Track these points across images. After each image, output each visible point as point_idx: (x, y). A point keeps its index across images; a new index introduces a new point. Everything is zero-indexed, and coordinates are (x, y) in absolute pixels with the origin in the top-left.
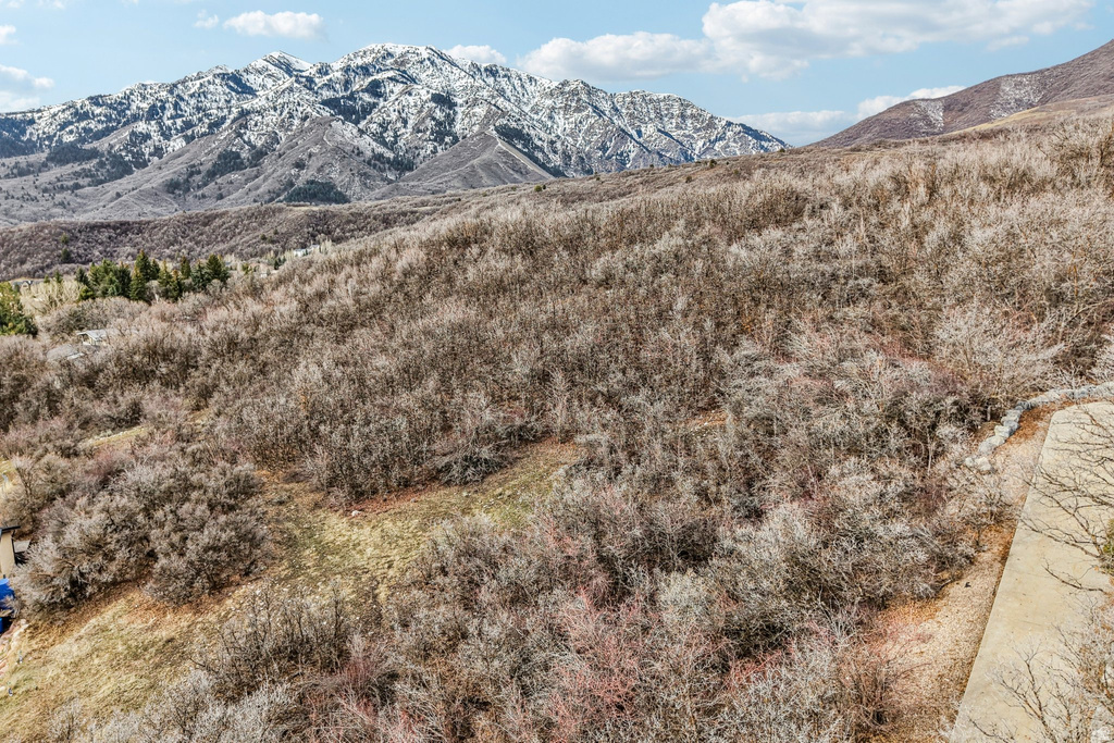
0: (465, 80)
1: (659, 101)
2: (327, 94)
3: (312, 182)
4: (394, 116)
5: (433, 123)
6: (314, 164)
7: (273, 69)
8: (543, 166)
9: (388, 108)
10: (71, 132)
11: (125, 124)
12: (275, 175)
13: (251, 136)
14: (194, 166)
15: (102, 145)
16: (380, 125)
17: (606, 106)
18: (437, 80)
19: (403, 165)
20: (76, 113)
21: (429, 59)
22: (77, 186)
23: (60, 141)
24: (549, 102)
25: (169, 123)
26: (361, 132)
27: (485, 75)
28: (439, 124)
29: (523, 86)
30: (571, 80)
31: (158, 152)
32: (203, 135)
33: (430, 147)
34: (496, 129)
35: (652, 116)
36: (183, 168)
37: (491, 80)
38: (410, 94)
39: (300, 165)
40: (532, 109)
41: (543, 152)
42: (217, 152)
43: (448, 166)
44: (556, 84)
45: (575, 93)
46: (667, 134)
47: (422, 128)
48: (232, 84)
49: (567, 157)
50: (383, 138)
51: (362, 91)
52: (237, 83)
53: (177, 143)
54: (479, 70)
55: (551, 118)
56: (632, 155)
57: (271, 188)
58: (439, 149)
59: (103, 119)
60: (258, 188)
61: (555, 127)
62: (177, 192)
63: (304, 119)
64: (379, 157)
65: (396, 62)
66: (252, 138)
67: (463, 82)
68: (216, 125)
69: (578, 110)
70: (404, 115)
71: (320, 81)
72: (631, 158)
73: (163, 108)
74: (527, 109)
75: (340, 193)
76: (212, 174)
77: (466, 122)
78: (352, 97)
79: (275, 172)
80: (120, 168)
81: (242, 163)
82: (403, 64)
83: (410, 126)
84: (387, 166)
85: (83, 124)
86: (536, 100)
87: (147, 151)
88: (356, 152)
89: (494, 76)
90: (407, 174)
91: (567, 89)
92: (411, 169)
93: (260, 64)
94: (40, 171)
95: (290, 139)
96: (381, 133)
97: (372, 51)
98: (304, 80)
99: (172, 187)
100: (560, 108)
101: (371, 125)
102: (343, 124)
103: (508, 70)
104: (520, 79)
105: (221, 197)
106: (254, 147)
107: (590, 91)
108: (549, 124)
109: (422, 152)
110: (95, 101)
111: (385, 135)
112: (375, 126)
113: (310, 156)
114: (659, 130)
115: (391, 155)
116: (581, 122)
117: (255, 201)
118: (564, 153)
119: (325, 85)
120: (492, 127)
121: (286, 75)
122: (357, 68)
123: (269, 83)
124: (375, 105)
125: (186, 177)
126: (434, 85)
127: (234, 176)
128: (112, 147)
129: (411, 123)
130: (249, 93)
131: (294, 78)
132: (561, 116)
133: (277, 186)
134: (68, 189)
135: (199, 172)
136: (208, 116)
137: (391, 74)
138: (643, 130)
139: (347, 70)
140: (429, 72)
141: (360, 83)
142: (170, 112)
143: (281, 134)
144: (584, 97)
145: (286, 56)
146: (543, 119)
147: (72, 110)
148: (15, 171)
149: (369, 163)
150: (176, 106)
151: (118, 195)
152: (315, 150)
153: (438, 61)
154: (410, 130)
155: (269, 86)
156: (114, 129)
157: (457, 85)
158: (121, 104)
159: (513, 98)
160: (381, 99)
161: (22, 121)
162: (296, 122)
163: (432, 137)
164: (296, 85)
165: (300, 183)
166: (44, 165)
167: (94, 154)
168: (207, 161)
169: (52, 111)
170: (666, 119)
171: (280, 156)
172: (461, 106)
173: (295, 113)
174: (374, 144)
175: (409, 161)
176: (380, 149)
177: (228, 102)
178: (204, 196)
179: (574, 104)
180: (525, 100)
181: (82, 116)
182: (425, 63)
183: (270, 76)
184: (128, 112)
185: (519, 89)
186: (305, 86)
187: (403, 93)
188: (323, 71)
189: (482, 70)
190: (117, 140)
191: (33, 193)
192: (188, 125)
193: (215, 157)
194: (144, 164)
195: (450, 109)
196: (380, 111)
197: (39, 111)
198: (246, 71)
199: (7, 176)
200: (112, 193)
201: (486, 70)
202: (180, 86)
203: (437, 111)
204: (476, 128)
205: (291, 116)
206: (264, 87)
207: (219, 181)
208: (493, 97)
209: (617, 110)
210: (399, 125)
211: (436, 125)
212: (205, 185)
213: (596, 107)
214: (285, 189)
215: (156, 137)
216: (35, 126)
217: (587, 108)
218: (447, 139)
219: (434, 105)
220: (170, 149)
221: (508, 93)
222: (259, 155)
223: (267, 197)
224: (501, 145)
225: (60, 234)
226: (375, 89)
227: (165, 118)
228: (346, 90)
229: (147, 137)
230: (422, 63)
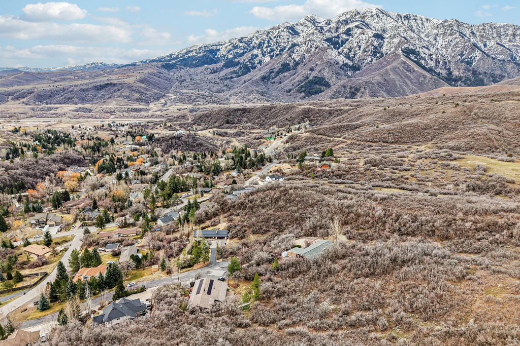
0: (392, 23)
1: (500, 27)
2: (328, 35)
3: (316, 77)
4: (355, 45)
5: (373, 47)
6: (318, 69)
7: (308, 23)
8: (423, 68)
9: (353, 41)
10: (231, 54)
11: (250, 51)
12: (302, 74)
13: (294, 56)
14: (272, 69)
15: (241, 60)
16: (349, 49)
17: (467, 32)
18: (379, 24)
19: (355, 68)
20: (234, 46)
21: (376, 14)
22: (232, 78)
23: (227, 58)
24: (435, 31)
25: (265, 50)
26: (339, 53)
27: (403, 19)
28: (375, 48)
29: (423, 24)
30: (449, 19)
31: (260, 63)
32: (277, 55)
33: (369, 59)
34: (402, 50)
35: (495, 36)
36: (268, 70)
37: (406, 22)
38: (364, 34)
39: (312, 69)
40: (426, 35)
41: (425, 60)
42: (281, 63)
43: (375, 69)
44: (441, 21)
45: (451, 26)
46: (502, 45)
47: (367, 50)
48: (290, 31)
49: (437, 62)
50: (349, 55)
51: (343, 33)
52: (293, 31)
53: (267, 59)
54: (401, 17)
55: (435, 39)
56: (477, 58)
57: (299, 79)
58: (373, 60)
59: (243, 48)
60: (295, 79)
61: (437, 44)
62: (265, 80)
63: (316, 48)
64: (346, 65)
65: (361, 17)
66: (295, 57)
67: (391, 24)
68: (282, 50)
69: (451, 35)
70: (360, 44)
71: (325, 29)
72: (476, 59)
73: (264, 43)
74: (422, 35)
75: (327, 82)
76: (278, 73)
77: (388, 46)
78: (338, 37)
79: (302, 72)
80: (247, 70)
81: (290, 68)
82: (364, 17)
83: (361, 49)
84: (349, 68)
85: (235, 51)
86: (429, 30)
87: (256, 62)
88: (336, 62)
89: (408, 19)
90: (357, 72)
91: (446, 24)
92: (359, 70)
93: (302, 21)
94: (220, 71)
95: (310, 57)
96: (348, 53)
97: (351, 12)
98: (319, 28)
99: (264, 78)
100: (441, 34)
101: (344, 49)
102: (332, 50)
103: (416, 16)
104: (422, 20)
105: (280, 83)
106: (295, 61)
107: (459, 24)
108: (434, 42)
109: (366, 62)
110: (240, 41)
111: (350, 54)
112: (346, 50)
113: (316, 65)
114: (497, 44)
115: (350, 63)
116: (451, 41)
117: (293, 85)
118: (436, 60)
119: (328, 30)
120: (400, 49)
121: (313, 25)
122: (343, 21)
123: (305, 29)
124: (347, 40)
125: (268, 74)
126: (377, 27)
127: (286, 74)
128: (244, 60)
129: (362, 48)
130: (297, 35)
131: (315, 28)
132: (441, 38)
133: (302, 78)
134: (229, 78)
135: (274, 72)
136: (279, 46)
137: (357, 23)
138: (488, 43)
139: (338, 22)
140: (375, 21)
141: (343, 29)
142: (266, 45)
143: (306, 55)
144: (455, 28)
145: (314, 16)
146: (431, 40)
147: (232, 45)
148: (213, 71)
149: (341, 68)
150: (269, 42)
151: (245, 82)
152: (319, 62)
153: (381, 15)
154: (361, 51)
155: (305, 31)
156: (246, 52)
157: (388, 26)
158: (249, 41)
159: (416, 31)
160: (351, 37)
161: (216, 50)
162: (313, 49)
163: (371, 54)
164: (315, 31)
165: (311, 78)
166: (222, 68)
167: (238, 63)
168: (277, 67)
169: (226, 45)
170: (503, 37)
171: (305, 65)
172: (387, 38)
173: (313, 45)
174: (344, 59)
175: (359, 66)
176: (347, 61)
177: (288, 39)
178: (274, 82)
179: (449, 32)
180: (423, 31)
181: (236, 47)
182: (374, 17)
183: (306, 26)
184: (251, 45)
185: (420, 25)
186: (319, 31)
187: (361, 34)
188: (328, 23)
189: (403, 17)
190: (246, 58)
191: (218, 81)
192: (272, 50)
193: (280, 65)
194: (254, 68)
195: (382, 40)
196: (349, 43)
197: (222, 45)
198: (297, 25)
199: (210, 73)
200: (243, 81)
201: (405, 17)
202: (271, 33)
203: (375, 42)
204: (393, 49)
205: (311, 47)
206: (303, 31)
207: (280, 76)
208: (406, 31)
209: (473, 33)
210: (357, 49)
211: (374, 49)
212: (275, 77)
213: (461, 33)
214: (305, 80)
215: (260, 56)
216: (220, 51)
217: (456, 33)
218: (378, 55)
219: (374, 39)
220: (264, 61)
221: (414, 28)
222: (297, 64)
223: (297, 84)
224: (403, 58)
225: (226, 113)
226: (348, 32)
227: (264, 47)
228: (336, 32)
229: (257, 56)
230: (372, 16)
